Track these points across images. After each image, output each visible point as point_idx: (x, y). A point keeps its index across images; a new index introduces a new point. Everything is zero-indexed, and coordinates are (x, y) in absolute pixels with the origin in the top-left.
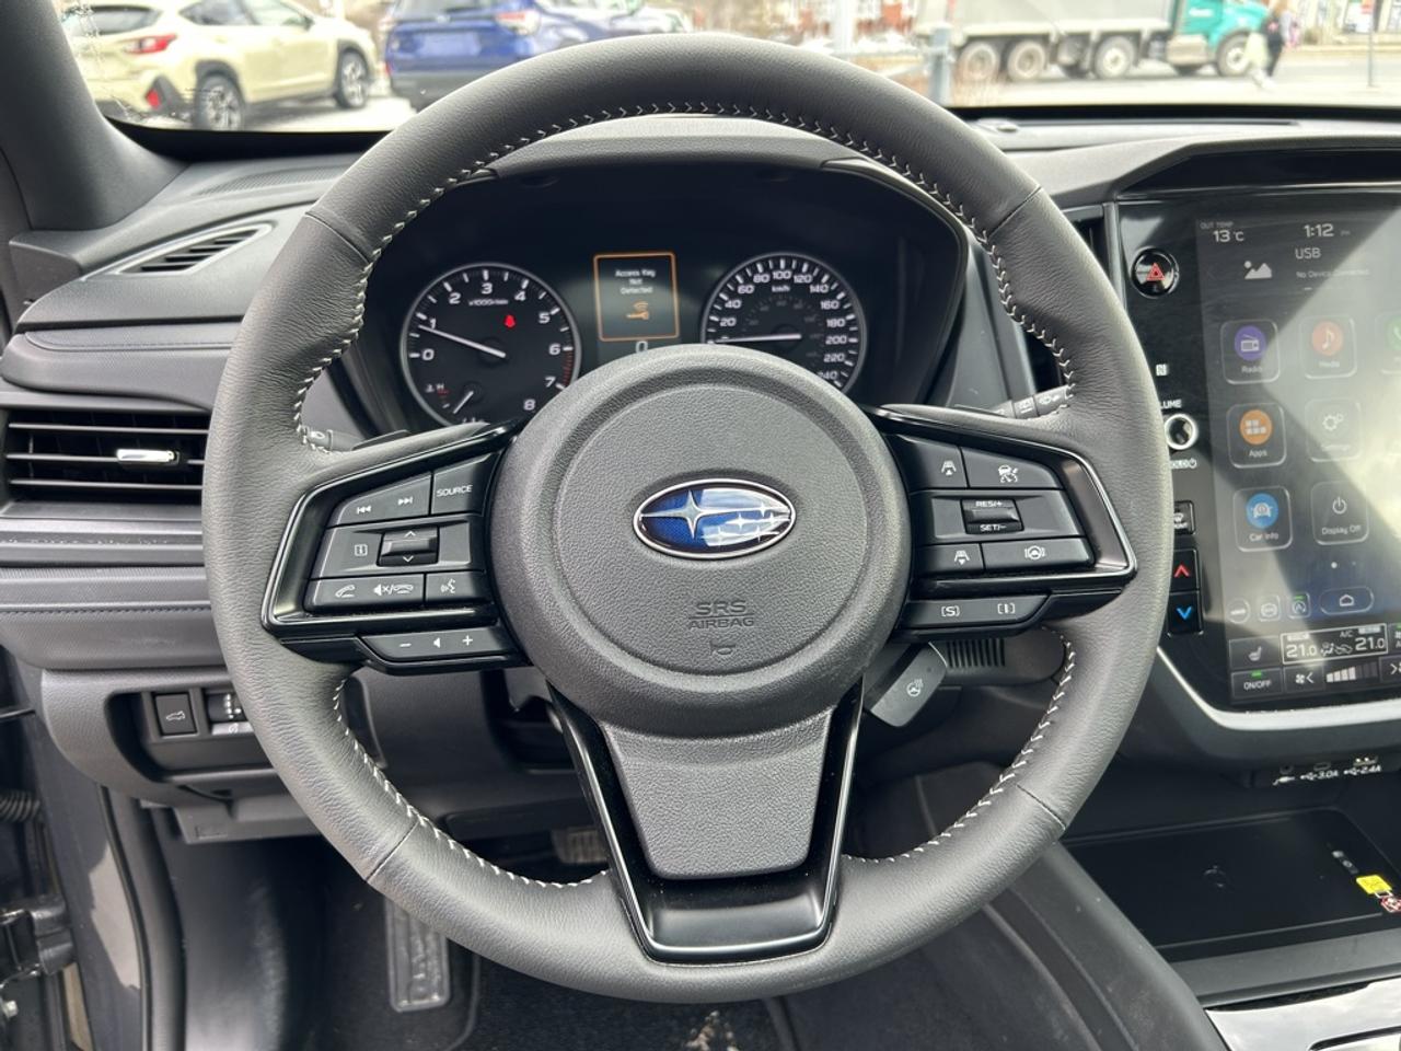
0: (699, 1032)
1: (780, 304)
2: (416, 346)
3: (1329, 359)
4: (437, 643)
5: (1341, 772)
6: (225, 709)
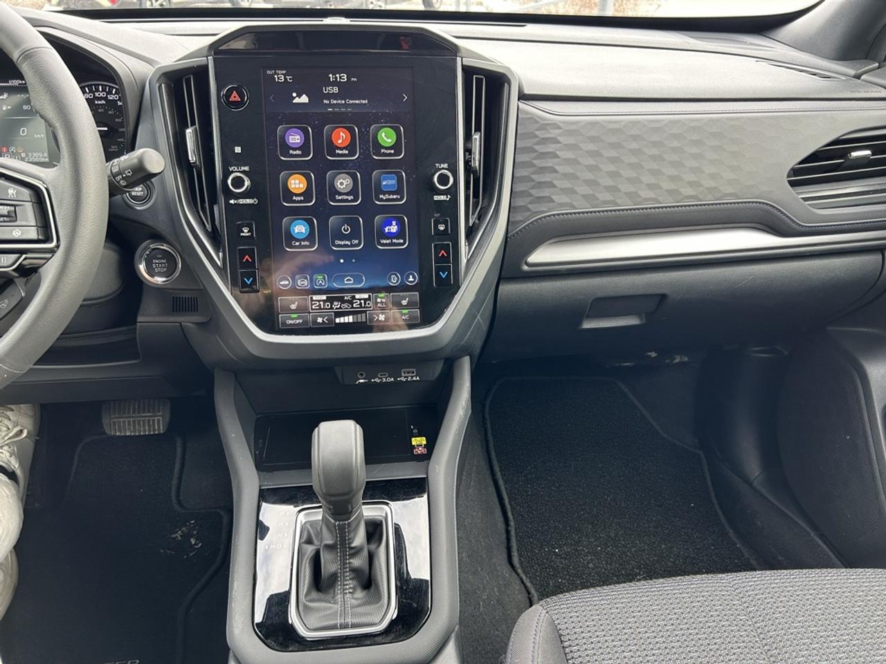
0: (180, 530)
1: (100, 110)
3: (341, 149)
5: (395, 379)
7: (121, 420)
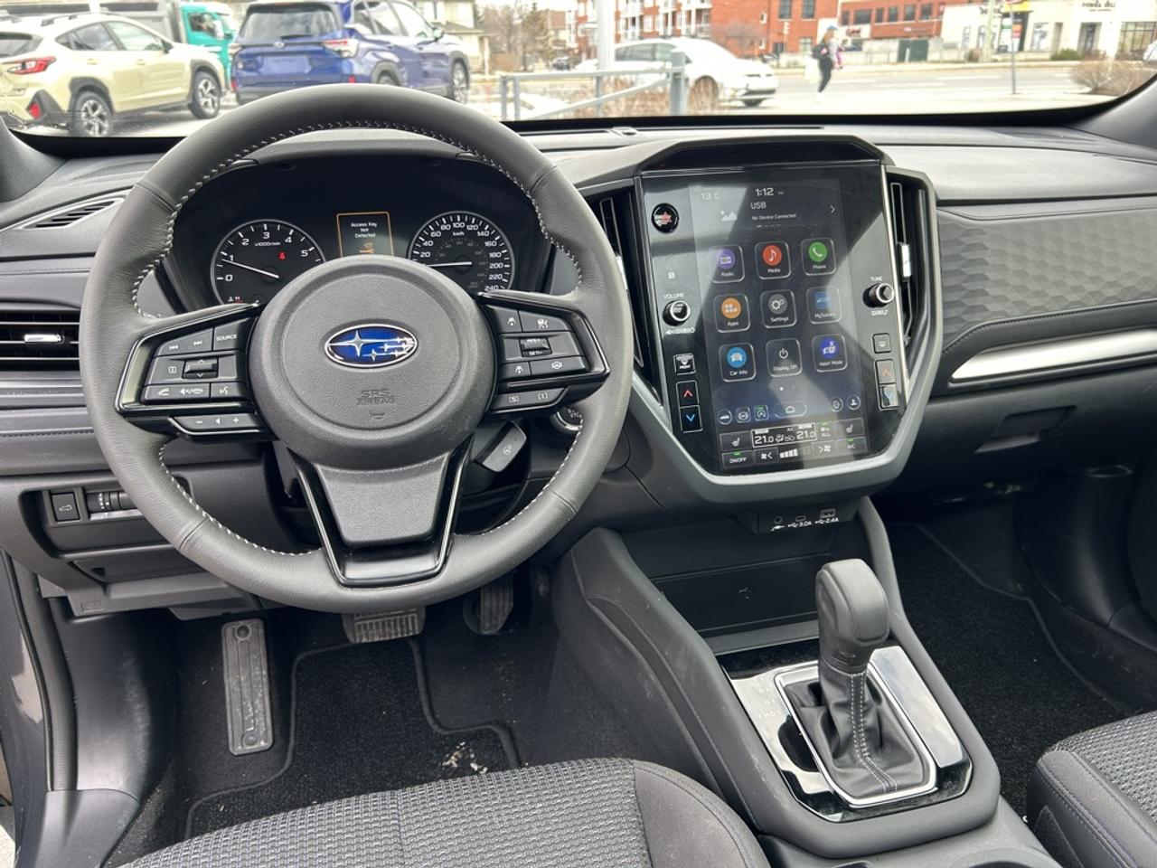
0: (451, 755)
1: (458, 243)
2: (220, 272)
3: (773, 267)
4: (218, 421)
5: (813, 523)
6: (99, 503)
7: (368, 622)
